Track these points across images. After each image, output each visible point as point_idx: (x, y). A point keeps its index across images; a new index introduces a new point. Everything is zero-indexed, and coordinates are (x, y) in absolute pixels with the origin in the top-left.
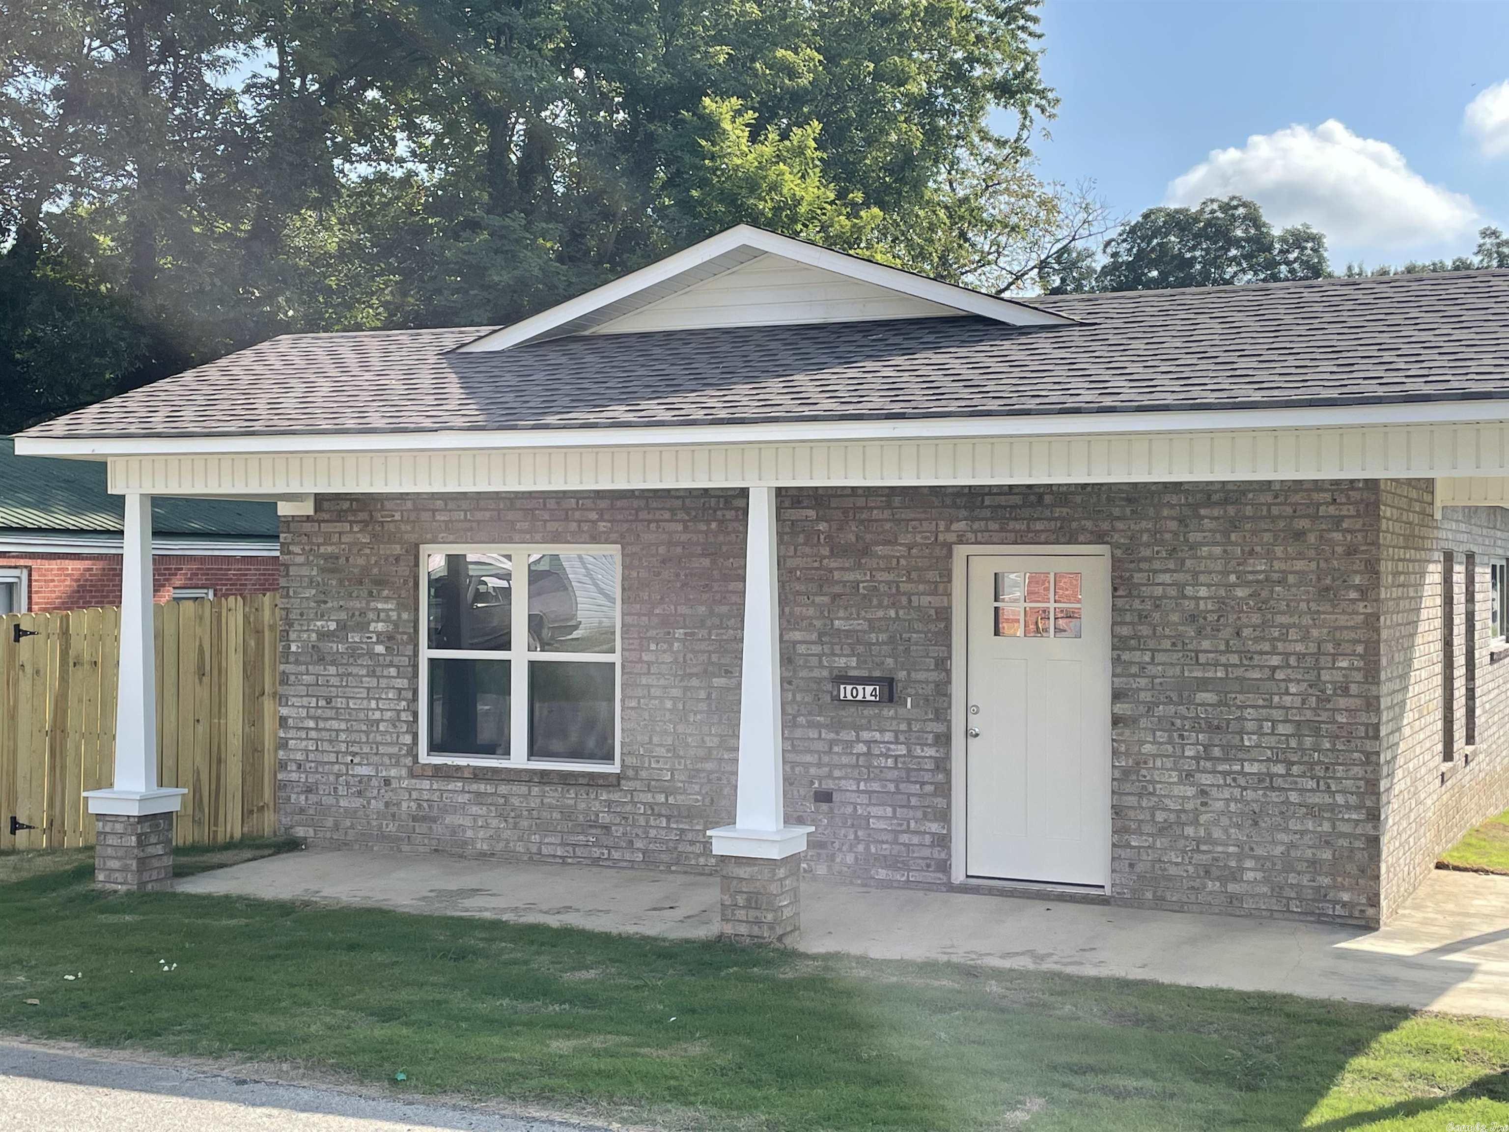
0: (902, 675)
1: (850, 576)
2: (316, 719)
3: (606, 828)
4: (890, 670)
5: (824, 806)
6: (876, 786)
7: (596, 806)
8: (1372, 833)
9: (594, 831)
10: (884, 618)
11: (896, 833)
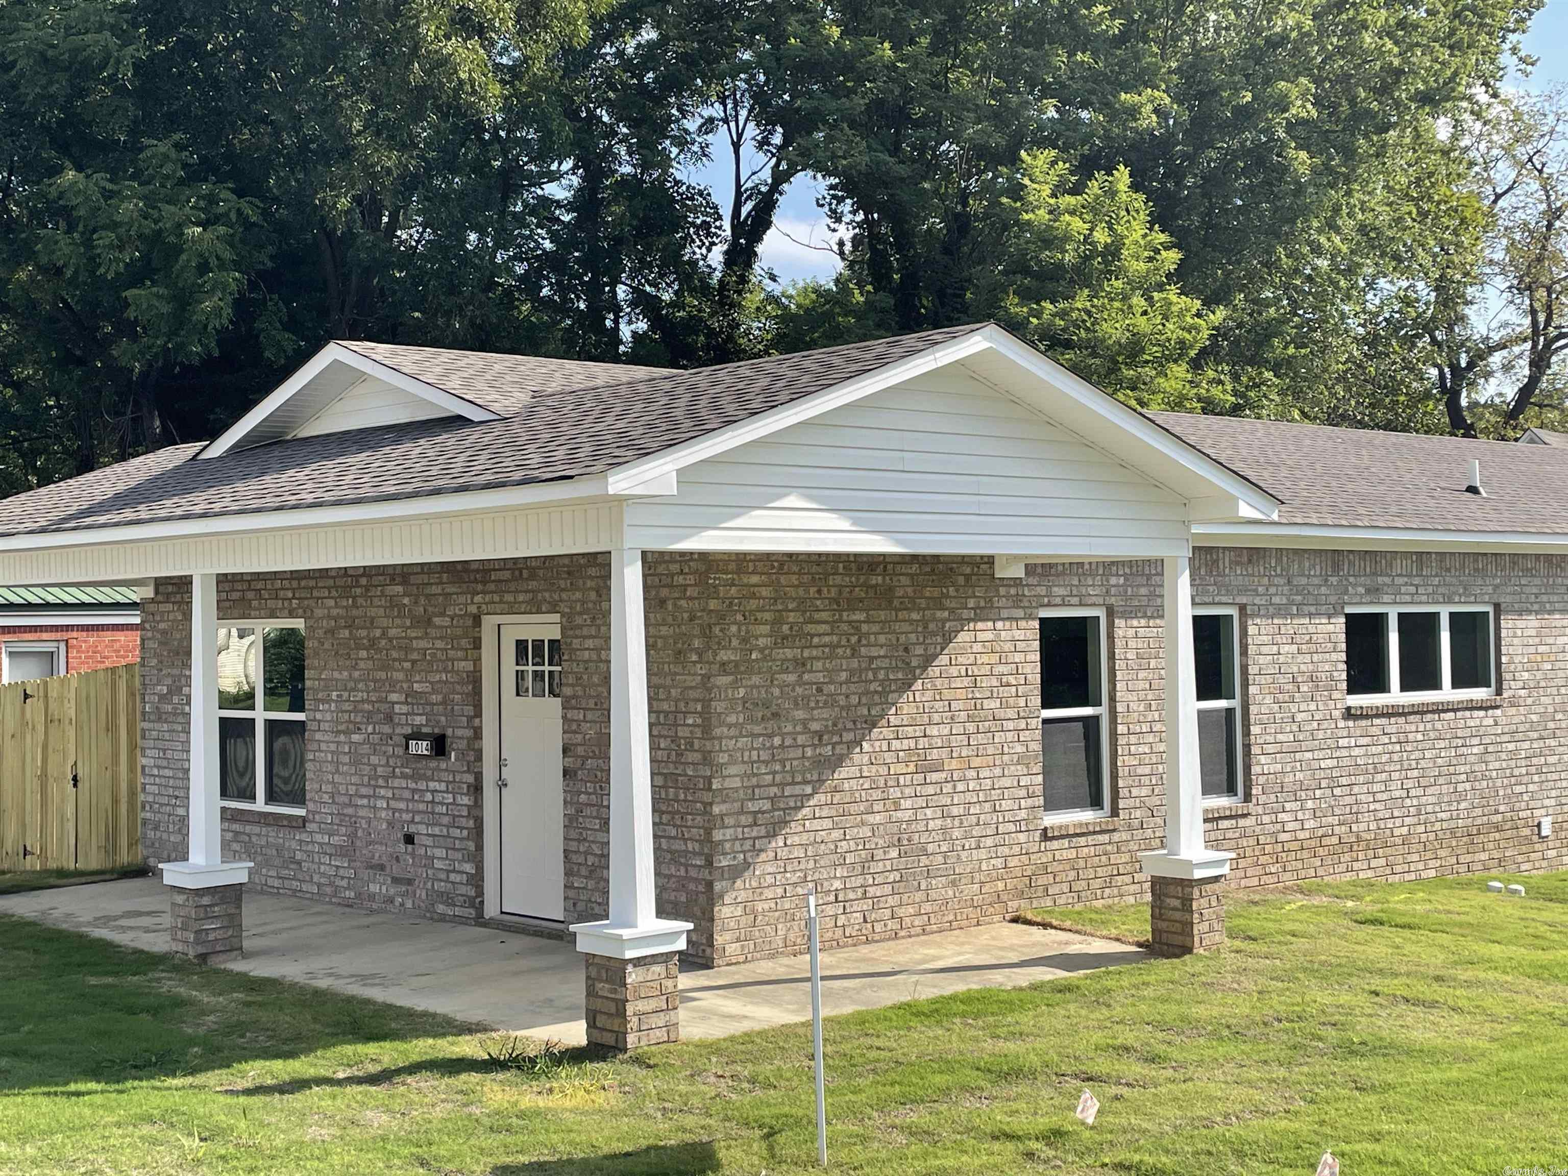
0: (449, 732)
1: (423, 644)
2: (159, 767)
3: (299, 863)
4: (444, 727)
5: (410, 847)
6: (437, 830)
7: (294, 845)
8: (709, 878)
9: (292, 866)
10: (440, 681)
11: (448, 872)
